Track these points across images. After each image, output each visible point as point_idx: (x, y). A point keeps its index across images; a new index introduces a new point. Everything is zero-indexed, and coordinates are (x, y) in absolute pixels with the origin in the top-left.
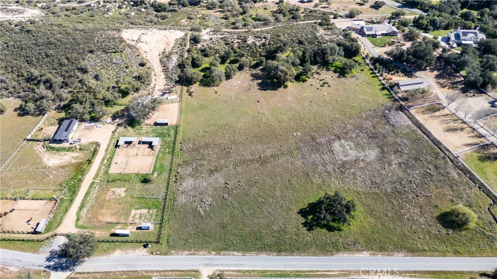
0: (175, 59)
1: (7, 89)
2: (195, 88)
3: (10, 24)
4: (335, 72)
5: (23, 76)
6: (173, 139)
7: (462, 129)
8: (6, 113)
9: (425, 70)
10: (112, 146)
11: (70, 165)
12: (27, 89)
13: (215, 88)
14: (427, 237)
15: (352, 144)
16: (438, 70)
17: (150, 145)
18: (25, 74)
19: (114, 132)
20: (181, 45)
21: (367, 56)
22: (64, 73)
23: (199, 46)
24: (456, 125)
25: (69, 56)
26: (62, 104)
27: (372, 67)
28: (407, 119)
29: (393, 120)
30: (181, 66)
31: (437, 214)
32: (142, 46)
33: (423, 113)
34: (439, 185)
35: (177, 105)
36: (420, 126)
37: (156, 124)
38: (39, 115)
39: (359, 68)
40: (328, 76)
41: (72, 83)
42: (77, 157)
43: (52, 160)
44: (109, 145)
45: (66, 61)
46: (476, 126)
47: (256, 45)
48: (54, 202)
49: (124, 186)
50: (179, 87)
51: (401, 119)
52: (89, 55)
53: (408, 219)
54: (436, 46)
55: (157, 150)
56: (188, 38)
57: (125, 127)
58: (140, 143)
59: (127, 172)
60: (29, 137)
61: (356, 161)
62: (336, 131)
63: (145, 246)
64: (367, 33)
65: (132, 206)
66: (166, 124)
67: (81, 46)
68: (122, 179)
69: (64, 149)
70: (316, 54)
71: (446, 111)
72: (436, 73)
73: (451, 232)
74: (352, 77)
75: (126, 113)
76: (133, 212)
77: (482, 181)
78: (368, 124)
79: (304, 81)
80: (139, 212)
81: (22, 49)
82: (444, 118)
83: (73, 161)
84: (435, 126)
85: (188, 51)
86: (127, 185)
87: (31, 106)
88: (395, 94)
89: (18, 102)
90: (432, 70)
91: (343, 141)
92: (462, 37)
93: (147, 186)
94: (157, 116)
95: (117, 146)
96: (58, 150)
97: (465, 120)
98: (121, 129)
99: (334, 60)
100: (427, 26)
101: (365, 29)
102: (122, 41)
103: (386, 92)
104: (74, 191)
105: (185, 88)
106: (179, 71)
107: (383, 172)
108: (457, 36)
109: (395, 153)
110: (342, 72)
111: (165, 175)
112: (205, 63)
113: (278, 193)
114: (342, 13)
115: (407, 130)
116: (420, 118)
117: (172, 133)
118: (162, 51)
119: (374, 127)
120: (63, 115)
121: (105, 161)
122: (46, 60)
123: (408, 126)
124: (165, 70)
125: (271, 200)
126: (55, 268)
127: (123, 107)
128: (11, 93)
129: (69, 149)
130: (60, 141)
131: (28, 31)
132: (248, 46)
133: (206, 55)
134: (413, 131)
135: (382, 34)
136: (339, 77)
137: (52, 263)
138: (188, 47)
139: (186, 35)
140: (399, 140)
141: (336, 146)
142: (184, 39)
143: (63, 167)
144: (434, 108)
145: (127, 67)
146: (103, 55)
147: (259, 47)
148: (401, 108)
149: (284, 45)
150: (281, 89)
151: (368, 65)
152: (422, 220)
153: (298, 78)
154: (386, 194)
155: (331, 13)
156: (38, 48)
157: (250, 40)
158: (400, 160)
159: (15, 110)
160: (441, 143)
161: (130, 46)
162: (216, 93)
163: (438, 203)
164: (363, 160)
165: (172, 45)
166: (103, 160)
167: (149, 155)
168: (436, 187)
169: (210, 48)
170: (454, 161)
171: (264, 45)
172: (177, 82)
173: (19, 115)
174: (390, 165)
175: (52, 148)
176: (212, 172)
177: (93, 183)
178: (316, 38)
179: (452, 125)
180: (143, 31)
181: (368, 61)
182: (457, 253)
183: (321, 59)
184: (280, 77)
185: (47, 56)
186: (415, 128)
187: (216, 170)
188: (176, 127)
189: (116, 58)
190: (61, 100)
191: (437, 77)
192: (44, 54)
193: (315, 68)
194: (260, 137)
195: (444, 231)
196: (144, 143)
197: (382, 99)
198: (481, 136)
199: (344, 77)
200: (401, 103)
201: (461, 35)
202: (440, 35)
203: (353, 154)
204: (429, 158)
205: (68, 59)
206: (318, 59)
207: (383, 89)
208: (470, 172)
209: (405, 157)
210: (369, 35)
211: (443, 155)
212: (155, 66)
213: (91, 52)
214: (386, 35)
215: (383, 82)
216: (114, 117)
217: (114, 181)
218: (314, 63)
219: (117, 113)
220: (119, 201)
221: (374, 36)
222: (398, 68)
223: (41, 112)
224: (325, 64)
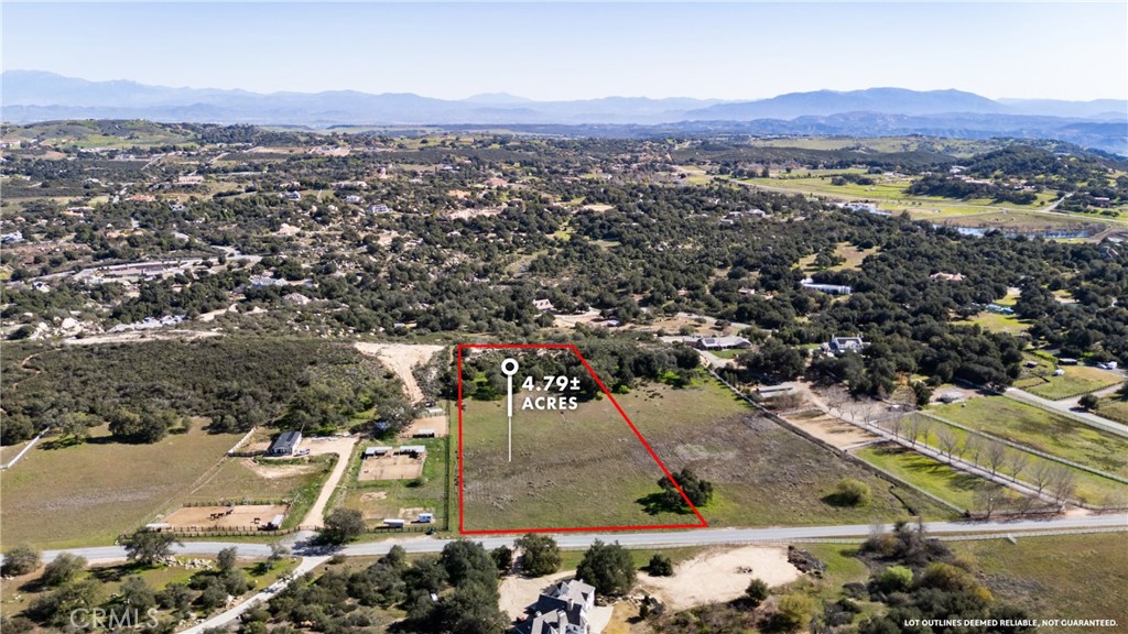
0: (434, 372)
1: (188, 407)
2: (467, 401)
3: (182, 341)
4: (668, 383)
5: (211, 391)
6: (444, 449)
7: (851, 431)
8: (190, 432)
9: (793, 379)
10: (356, 457)
11: (297, 477)
12: (220, 405)
13: (497, 402)
14: (811, 514)
15: (702, 448)
16: (813, 380)
17: (414, 455)
18: (216, 390)
19: (356, 444)
20: (442, 358)
21: (711, 366)
22: (273, 387)
23: (468, 359)
24: (843, 427)
25: (281, 367)
26: (274, 420)
27: (718, 377)
28: (774, 424)
29: (754, 425)
30: (445, 379)
31: (821, 496)
32: (386, 361)
33: (797, 419)
34: (824, 474)
35: (443, 419)
36: (794, 429)
37: (415, 436)
38: (240, 432)
39: (701, 380)
40: (659, 388)
41: (287, 397)
42: (306, 470)
43: (271, 473)
44: (352, 455)
45: (277, 373)
46: (868, 427)
47: (550, 358)
48: (284, 507)
49: (383, 490)
50: (443, 402)
51: (768, 423)
52: (309, 367)
53: (785, 502)
54: (804, 354)
55: (423, 460)
56: (451, 351)
57: (372, 440)
58: (396, 454)
59: (383, 478)
60: (231, 451)
61: (708, 460)
62: (678, 436)
63: (429, 534)
64: (707, 345)
65: (400, 506)
66: (432, 435)
67: (298, 357)
68: (377, 485)
69: (286, 462)
70: (637, 362)
71: (828, 416)
72: (810, 383)
73: (840, 509)
74: (693, 388)
75: (369, 427)
76: (402, 511)
77: (879, 468)
78: (723, 430)
79: (625, 393)
80: (411, 510)
81: (208, 363)
82: (826, 423)
83: (302, 473)
84: (815, 429)
85: (452, 364)
86: (387, 490)
87: (230, 419)
88: (757, 402)
89: (208, 421)
90: (804, 381)
91: (688, 445)
92: (839, 345)
93: (416, 490)
94: (417, 427)
95: (364, 456)
96: (278, 463)
97: (854, 422)
98: (364, 441)
99: (664, 371)
100: (791, 338)
101: (704, 342)
102: (356, 352)
103: (743, 401)
104: (311, 498)
105: (453, 403)
106: (441, 385)
107: (747, 468)
108: (833, 346)
109: (762, 452)
110: (678, 384)
111: (441, 479)
112: (480, 377)
113: (605, 488)
114: (669, 332)
115: (776, 433)
116: (794, 423)
117: (442, 444)
118: (414, 363)
119: (730, 432)
120: (277, 430)
121: (350, 470)
122: (246, 374)
123: (777, 430)
124: (421, 382)
125: (595, 494)
126: (308, 554)
127: (364, 421)
128: (196, 410)
129: (294, 462)
130: (280, 453)
131: (214, 346)
132: (539, 358)
133: (480, 369)
134: (785, 434)
135: (729, 347)
136: (673, 388)
137: (301, 551)
138: (452, 360)
139: (448, 348)
140: (767, 442)
141: (680, 449)
142: (445, 352)
143: (288, 478)
144: (813, 414)
145: (367, 379)
146: (330, 367)
147: (556, 359)
148: (766, 415)
149: (592, 352)
150: (594, 401)
151: (713, 376)
152: (803, 502)
153: (616, 389)
154: (753, 484)
155: (654, 333)
156: (233, 363)
157: (541, 352)
158: (768, 457)
159: (204, 429)
160: (823, 442)
161: (367, 358)
162: (499, 406)
163: (823, 488)
164: (719, 460)
165: (427, 358)
166: (347, 468)
167: (412, 463)
168: (819, 476)
169: (484, 361)
170: (843, 456)
171: (562, 357)
172: (439, 396)
173: (210, 433)
174: (756, 461)
175: (267, 461)
176: (506, 475)
177: (337, 489)
178: (635, 349)
179: (837, 427)
180: (382, 345)
181: (713, 372)
182: (847, 523)
183: (646, 368)
184: (591, 381)
185: (248, 369)
186: (786, 430)
187: (513, 473)
188: (447, 439)
189: (348, 369)
190: (272, 416)
191: (812, 387)
192: (242, 368)
193: (639, 380)
194: (571, 444)
195: (832, 509)
196: (402, 453)
197: (740, 408)
198: (876, 435)
199: (681, 388)
200: (766, 411)
201: (837, 343)
202: (811, 349)
203: (704, 455)
204: (808, 454)
205: (280, 371)
206: (642, 368)
207: (739, 398)
208: (862, 463)
209: (776, 455)
210: (710, 349)
211: (826, 451)
212: (406, 380)
213: (313, 363)
214: (735, 347)
215: (738, 392)
216: (353, 431)
217: (366, 487)
218: (638, 374)
219: (357, 427)
220: (380, 502)
221: (718, 349)
222: (756, 378)
223: (243, 428)
224: (652, 375)
